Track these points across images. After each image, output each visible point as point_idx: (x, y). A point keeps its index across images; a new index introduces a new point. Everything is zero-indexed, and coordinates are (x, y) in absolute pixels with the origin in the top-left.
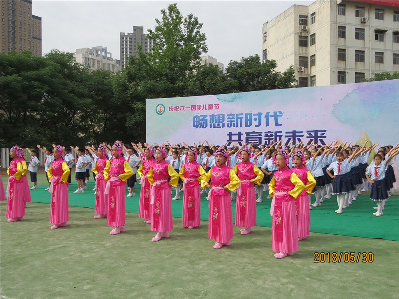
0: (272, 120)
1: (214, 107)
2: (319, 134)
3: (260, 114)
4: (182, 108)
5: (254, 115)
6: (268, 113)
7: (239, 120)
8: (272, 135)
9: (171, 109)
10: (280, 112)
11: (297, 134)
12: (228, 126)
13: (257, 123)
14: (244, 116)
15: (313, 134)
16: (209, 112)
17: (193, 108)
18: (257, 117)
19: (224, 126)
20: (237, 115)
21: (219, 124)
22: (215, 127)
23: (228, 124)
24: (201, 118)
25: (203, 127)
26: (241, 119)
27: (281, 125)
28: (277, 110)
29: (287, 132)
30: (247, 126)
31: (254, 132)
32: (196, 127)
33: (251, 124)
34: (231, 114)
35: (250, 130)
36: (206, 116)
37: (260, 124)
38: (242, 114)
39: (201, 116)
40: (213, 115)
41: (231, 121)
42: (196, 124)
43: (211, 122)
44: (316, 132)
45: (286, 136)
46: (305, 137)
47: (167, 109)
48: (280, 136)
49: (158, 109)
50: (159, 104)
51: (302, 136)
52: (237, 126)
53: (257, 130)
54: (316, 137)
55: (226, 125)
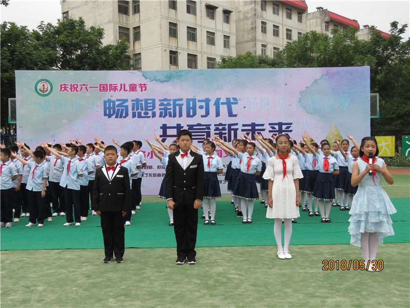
0: (224, 109)
1: (138, 89)
2: (284, 127)
3: (207, 101)
4: (84, 87)
5: (199, 101)
6: (218, 100)
7: (177, 108)
8: (224, 129)
9: (64, 87)
10: (235, 99)
11: (257, 128)
12: (161, 116)
13: (203, 112)
14: (184, 102)
15: (277, 127)
16: (131, 96)
17: (104, 88)
18: (204, 104)
19: (154, 115)
20: (175, 101)
21: (146, 113)
22: (140, 116)
23: (161, 113)
24: (117, 103)
25: (121, 117)
26: (181, 106)
27: (236, 116)
28: (231, 96)
29: (244, 125)
30: (188, 116)
31: (199, 125)
32: (110, 116)
33: (195, 114)
34: (166, 100)
35: (193, 121)
36: (126, 101)
37: (207, 114)
38: (181, 100)
39: (118, 100)
40: (137, 100)
41: (166, 109)
42: (110, 111)
43: (133, 109)
44: (280, 124)
45: (243, 130)
46: (267, 131)
47: (57, 88)
48: (236, 130)
49: (40, 86)
50: (42, 80)
51: (264, 130)
52: (175, 116)
53: (204, 121)
54: (280, 131)
55: (158, 114)
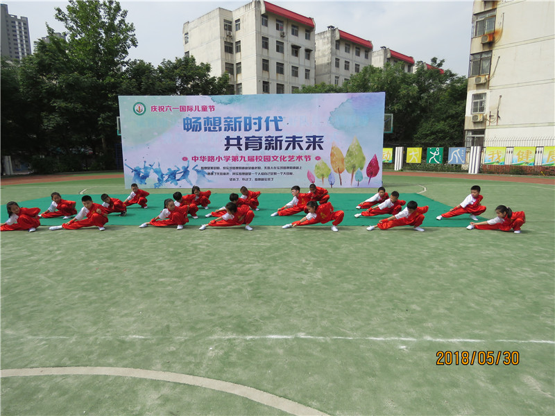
0: (272, 125)
1: (209, 109)
2: (317, 139)
3: (260, 119)
4: (169, 108)
5: (254, 119)
6: (268, 118)
7: (237, 124)
8: (272, 140)
9: (154, 109)
10: (280, 117)
11: (297, 139)
12: (225, 130)
13: (256, 127)
14: (243, 120)
15: (312, 139)
16: (203, 115)
17: (183, 109)
18: (257, 121)
19: (220, 130)
20: (235, 118)
21: (214, 128)
22: (210, 130)
23: (225, 128)
24: (193, 120)
25: (196, 131)
26: (240, 122)
27: (281, 130)
28: (277, 116)
29: (287, 138)
30: (246, 130)
31: (253, 137)
32: (188, 130)
33: (250, 129)
34: (228, 118)
35: (249, 134)
36: (200, 118)
37: (260, 129)
38: (241, 118)
39: (193, 118)
40: (208, 118)
41: (229, 125)
42: (188, 127)
43: (205, 125)
44: (314, 137)
45: (286, 141)
46: (304, 142)
47: (149, 109)
48: (281, 141)
49: (137, 108)
50: (138, 103)
51: (302, 141)
52: (236, 130)
53: (257, 134)
54: (314, 142)
55: (223, 129)
